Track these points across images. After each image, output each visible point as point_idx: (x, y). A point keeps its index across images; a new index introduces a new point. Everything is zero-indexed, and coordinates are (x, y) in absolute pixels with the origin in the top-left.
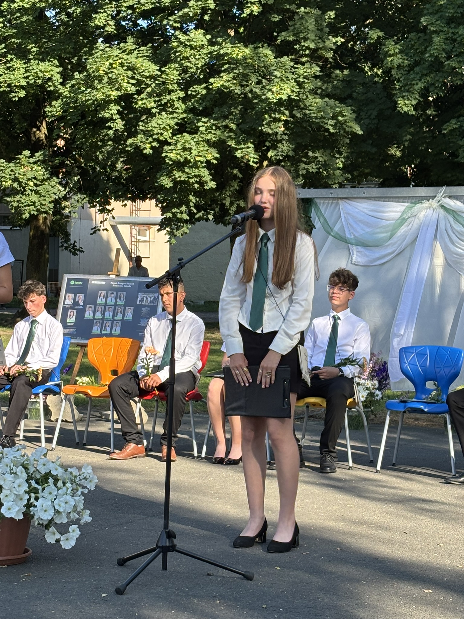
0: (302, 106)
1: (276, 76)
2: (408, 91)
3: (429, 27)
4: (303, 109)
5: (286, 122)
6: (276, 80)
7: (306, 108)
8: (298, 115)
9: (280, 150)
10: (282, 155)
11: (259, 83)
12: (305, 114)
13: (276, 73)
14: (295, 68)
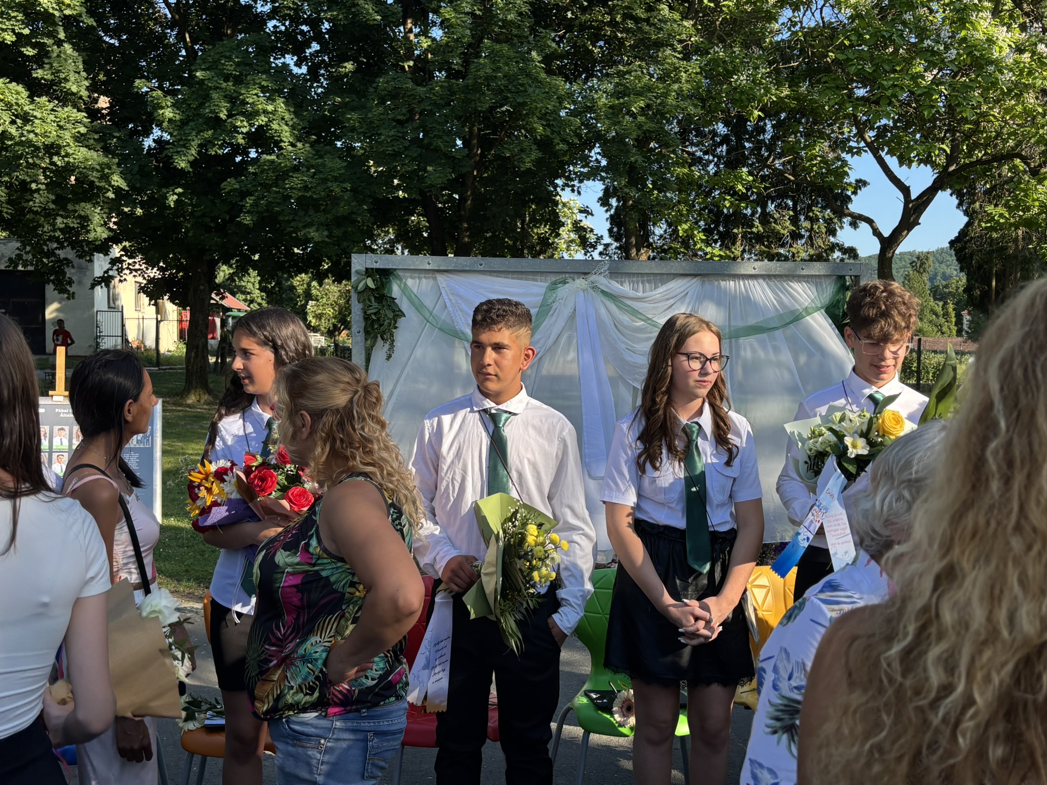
0: (63, 153)
1: (35, 117)
2: (184, 146)
3: (206, 82)
4: (63, 157)
5: (45, 169)
6: (37, 121)
7: (67, 155)
8: (59, 163)
9: (37, 201)
10: (40, 207)
11: (13, 122)
12: (68, 163)
13: (35, 113)
14: (55, 111)
